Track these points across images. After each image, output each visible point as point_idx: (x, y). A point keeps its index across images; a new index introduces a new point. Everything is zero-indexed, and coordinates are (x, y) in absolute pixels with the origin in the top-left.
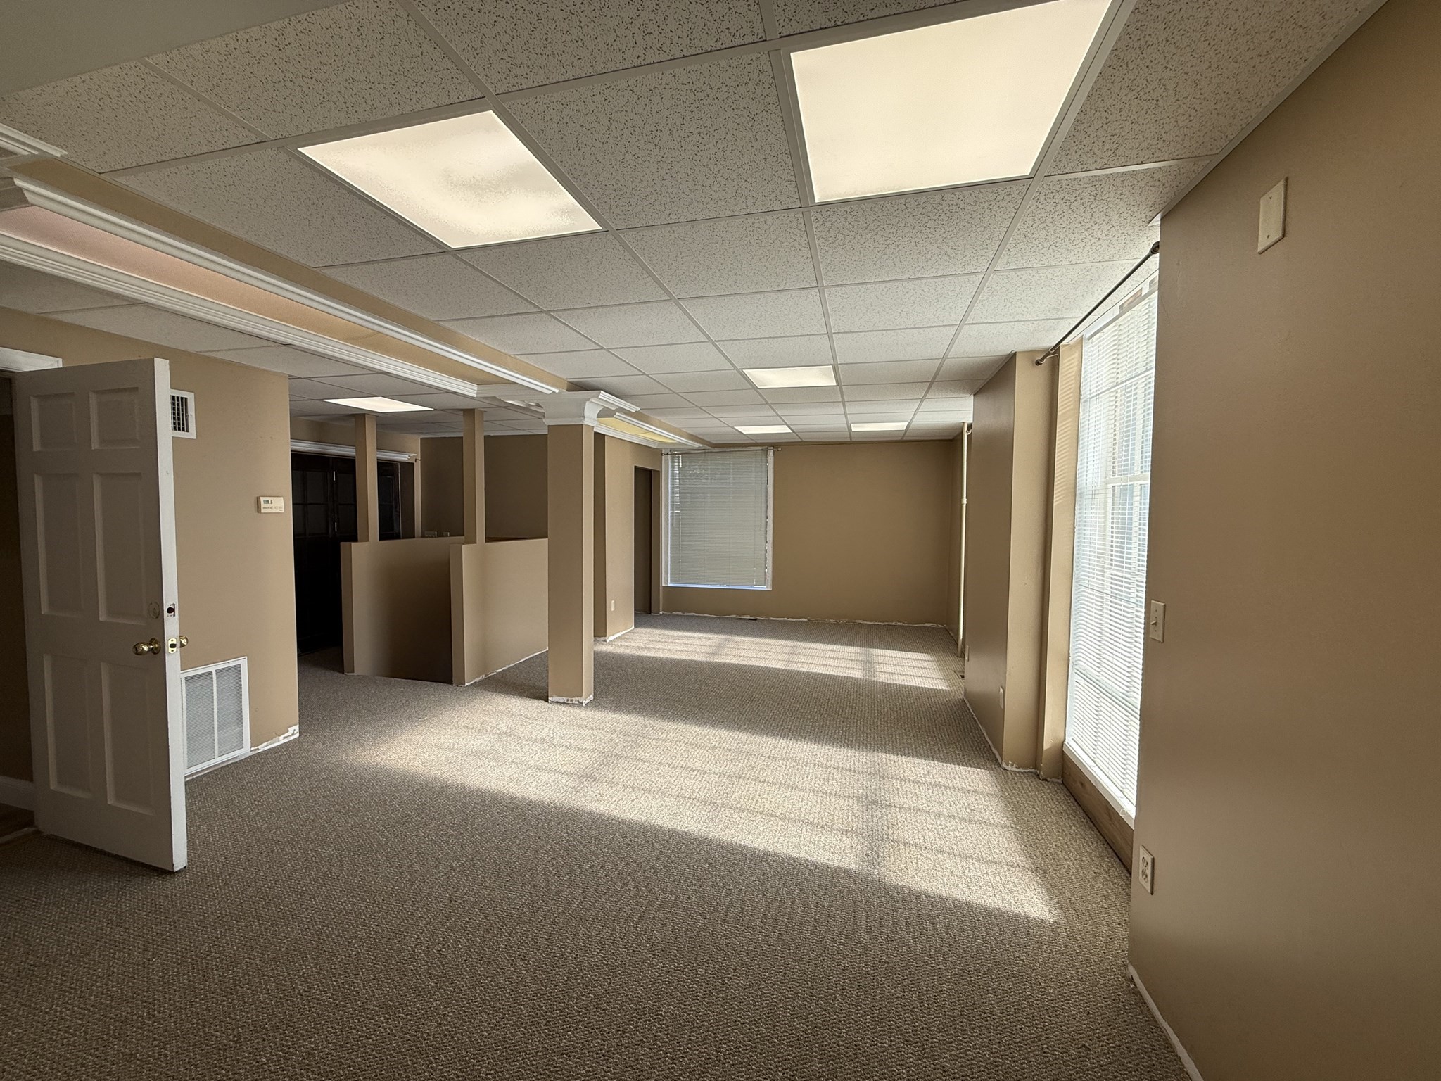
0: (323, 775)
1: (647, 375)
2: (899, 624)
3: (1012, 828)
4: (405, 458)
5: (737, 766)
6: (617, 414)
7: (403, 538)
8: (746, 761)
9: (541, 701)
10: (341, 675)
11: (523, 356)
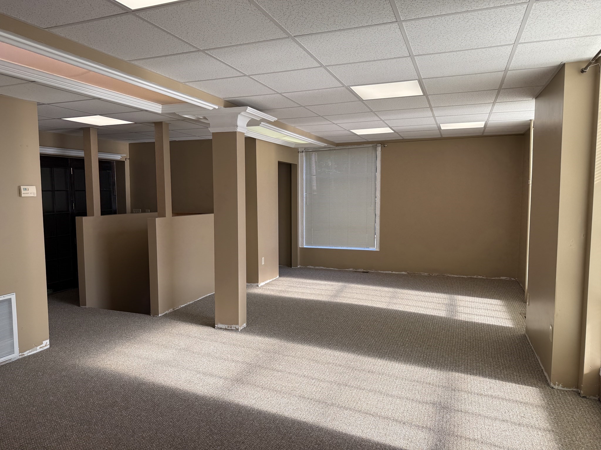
0: (64, 373)
1: (280, 94)
2: (479, 277)
3: (553, 431)
4: (118, 157)
5: (345, 377)
6: (262, 123)
7: (119, 213)
8: (352, 374)
9: (210, 327)
10: (78, 307)
11: (190, 83)
